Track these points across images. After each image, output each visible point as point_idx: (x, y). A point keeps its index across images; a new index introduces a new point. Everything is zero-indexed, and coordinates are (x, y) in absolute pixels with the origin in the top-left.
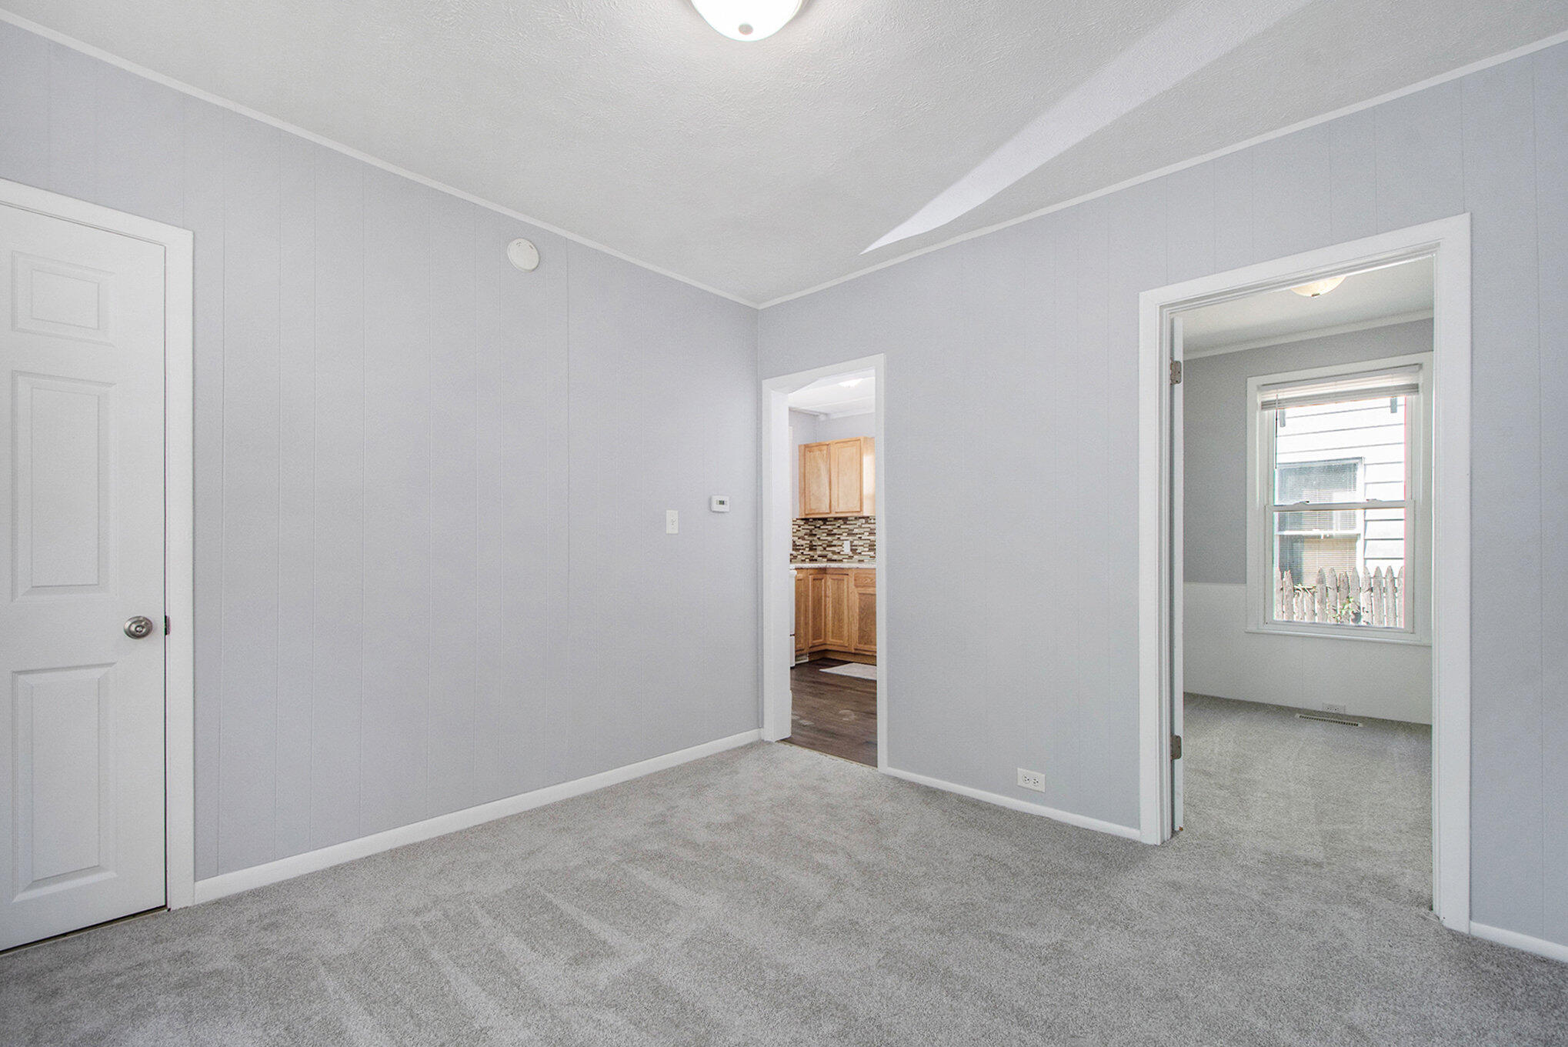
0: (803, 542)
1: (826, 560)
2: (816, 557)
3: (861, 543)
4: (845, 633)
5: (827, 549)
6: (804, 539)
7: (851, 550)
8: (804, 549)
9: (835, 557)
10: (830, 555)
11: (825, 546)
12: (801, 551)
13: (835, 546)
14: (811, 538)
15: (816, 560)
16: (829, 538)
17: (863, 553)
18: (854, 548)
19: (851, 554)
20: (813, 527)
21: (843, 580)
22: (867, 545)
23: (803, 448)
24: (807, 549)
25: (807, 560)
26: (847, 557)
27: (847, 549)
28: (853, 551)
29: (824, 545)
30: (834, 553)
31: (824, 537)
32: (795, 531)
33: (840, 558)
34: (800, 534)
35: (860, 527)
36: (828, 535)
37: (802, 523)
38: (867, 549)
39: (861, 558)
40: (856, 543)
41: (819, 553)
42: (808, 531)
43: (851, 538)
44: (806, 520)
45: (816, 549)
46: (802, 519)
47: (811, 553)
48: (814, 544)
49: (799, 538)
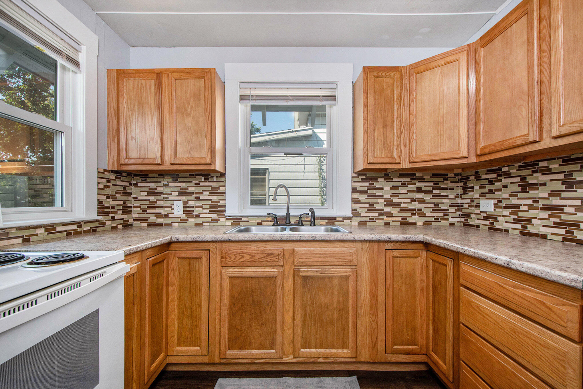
0: (112, 203)
1: (146, 224)
2: (131, 221)
3: (199, 204)
4: (204, 336)
5: (148, 211)
6: (115, 199)
7: (185, 212)
8: (116, 213)
9: (160, 221)
10: (152, 219)
11: (146, 207)
12: (111, 215)
13: (161, 207)
14: (125, 198)
15: (131, 225)
16: (152, 198)
17: (201, 216)
18: (188, 209)
19: (184, 216)
20: (127, 184)
21: (200, 258)
22: (208, 207)
23: (115, 75)
24: (120, 212)
25: (120, 227)
26: (179, 220)
27: (178, 210)
28: (188, 211)
29: (142, 207)
30: (158, 215)
31: (143, 196)
32: (101, 186)
33: (168, 221)
34: (111, 191)
35: (197, 184)
36: (149, 194)
37: (112, 177)
38: (208, 211)
39: (199, 221)
40: (191, 203)
41: (135, 216)
42: (121, 188)
43: (184, 198)
44: (118, 173)
45: (131, 211)
46: (113, 172)
47: (125, 217)
48: (129, 205)
49: (108, 198)
